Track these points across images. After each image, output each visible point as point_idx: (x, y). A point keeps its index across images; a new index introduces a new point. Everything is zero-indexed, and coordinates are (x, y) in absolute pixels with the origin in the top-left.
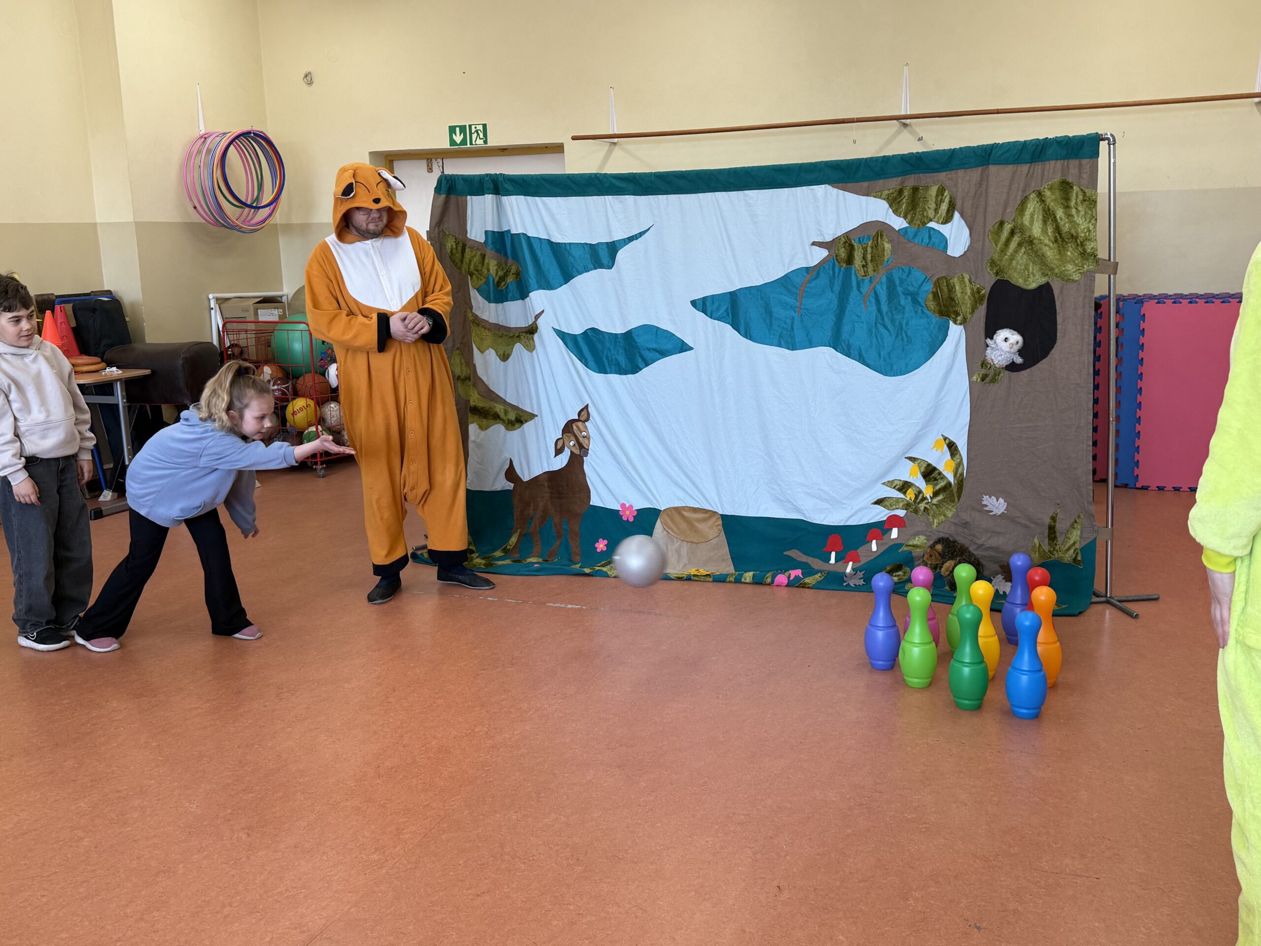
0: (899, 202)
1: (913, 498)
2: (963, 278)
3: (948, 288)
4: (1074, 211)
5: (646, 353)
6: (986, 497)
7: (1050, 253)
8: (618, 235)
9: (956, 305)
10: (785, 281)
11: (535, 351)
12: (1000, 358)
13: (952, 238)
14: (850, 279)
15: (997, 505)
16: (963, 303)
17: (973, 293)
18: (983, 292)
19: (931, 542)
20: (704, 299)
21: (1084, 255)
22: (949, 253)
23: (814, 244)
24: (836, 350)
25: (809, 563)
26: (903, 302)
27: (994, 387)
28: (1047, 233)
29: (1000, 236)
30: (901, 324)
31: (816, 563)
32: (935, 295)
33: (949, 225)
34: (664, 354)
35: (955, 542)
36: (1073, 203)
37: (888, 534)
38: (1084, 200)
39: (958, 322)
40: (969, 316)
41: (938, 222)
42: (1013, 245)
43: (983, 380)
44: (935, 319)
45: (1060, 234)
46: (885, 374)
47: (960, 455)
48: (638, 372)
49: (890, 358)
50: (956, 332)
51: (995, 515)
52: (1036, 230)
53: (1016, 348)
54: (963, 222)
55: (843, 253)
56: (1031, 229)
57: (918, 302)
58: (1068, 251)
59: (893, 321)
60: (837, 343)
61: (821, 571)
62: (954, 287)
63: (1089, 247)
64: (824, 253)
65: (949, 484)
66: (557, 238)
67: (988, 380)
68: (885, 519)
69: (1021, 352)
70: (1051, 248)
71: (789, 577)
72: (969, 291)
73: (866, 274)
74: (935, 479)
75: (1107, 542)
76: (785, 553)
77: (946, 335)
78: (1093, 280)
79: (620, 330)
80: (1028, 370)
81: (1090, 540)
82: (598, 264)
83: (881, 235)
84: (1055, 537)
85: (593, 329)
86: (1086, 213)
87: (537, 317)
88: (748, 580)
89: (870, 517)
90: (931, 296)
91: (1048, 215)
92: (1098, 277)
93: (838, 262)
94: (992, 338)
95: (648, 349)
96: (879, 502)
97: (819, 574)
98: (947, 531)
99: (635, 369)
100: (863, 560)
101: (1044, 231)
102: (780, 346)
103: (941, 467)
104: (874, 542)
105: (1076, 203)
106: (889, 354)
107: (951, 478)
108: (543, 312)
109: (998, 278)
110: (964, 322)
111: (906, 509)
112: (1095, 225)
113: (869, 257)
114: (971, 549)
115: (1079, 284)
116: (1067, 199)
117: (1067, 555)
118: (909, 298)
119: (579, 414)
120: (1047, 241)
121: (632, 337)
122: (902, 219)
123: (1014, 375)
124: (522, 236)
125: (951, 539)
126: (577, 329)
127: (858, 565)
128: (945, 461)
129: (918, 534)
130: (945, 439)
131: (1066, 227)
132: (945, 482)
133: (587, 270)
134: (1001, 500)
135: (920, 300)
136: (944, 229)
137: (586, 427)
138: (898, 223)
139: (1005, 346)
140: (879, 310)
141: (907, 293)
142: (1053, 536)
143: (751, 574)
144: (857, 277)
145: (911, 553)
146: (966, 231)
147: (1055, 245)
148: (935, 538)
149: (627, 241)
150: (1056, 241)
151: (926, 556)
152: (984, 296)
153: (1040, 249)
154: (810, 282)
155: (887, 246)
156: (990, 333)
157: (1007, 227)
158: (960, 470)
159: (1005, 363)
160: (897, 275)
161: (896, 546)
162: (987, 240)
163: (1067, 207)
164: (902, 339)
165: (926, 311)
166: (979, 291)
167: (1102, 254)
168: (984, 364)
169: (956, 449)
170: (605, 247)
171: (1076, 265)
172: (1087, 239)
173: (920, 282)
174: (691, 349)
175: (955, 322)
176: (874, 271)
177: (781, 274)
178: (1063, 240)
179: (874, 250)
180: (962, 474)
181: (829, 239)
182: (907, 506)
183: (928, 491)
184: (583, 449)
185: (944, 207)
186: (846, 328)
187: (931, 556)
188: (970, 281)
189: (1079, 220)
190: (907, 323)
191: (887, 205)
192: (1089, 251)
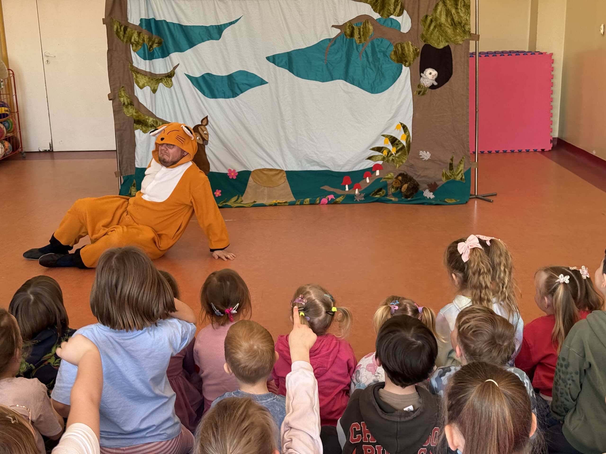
0: (376, 5)
1: (386, 154)
2: (409, 43)
3: (401, 49)
4: (460, 10)
5: (241, 86)
6: (421, 152)
7: (450, 31)
8: (223, 22)
9: (406, 57)
10: (319, 46)
11: (172, 87)
12: (427, 83)
13: (403, 23)
14: (353, 45)
15: (426, 155)
16: (409, 56)
17: (413, 51)
18: (418, 50)
19: (396, 176)
20: (274, 56)
21: (464, 32)
22: (402, 31)
23: (333, 26)
24: (346, 81)
25: (335, 191)
26: (379, 56)
27: (424, 97)
28: (448, 21)
29: (426, 23)
30: (378, 68)
31: (338, 191)
32: (395, 52)
33: (401, 17)
34: (251, 86)
35: (407, 175)
36: (459, 7)
37: (374, 174)
38: (464, 5)
39: (407, 65)
40: (412, 62)
41: (395, 16)
42: (432, 27)
43: (419, 94)
44: (395, 64)
45: (454, 21)
46: (372, 92)
47: (409, 132)
48: (236, 96)
49: (374, 84)
50: (406, 71)
51: (425, 160)
52: (443, 19)
53: (435, 77)
54: (408, 16)
55: (348, 31)
56: (440, 19)
57: (386, 56)
58: (457, 29)
59: (375, 66)
60: (346, 78)
61: (343, 195)
62: (404, 48)
63: (467, 28)
64: (338, 31)
65: (404, 146)
66: (185, 23)
67: (421, 93)
68: (372, 166)
69: (436, 80)
70: (449, 28)
71: (328, 199)
72: (411, 50)
73: (360, 42)
74: (397, 144)
75: (475, 169)
76: (321, 188)
77: (401, 72)
78: (469, 44)
79: (224, 73)
80: (440, 88)
81: (467, 169)
82: (211, 38)
83: (368, 22)
84: (453, 169)
85: (208, 74)
86: (465, 11)
87: (175, 68)
88: (307, 203)
89: (365, 166)
90: (393, 53)
91: (448, 13)
92: (471, 42)
93: (346, 36)
94: (423, 73)
95: (243, 84)
96: (370, 158)
97: (342, 196)
98: (404, 169)
99: (235, 95)
100: (363, 188)
101: (447, 20)
102: (316, 80)
103: (399, 138)
104: (368, 178)
105: (461, 7)
106: (373, 82)
107: (404, 143)
108: (178, 64)
109: (425, 43)
110: (409, 65)
111: (383, 160)
112: (469, 17)
113: (362, 33)
114: (414, 178)
115: (462, 46)
116: (457, 5)
117: (458, 177)
118: (382, 54)
119: (202, 121)
120: (448, 25)
121: (233, 77)
122: (378, 14)
123: (433, 90)
124: (164, 22)
125: (405, 174)
126: (197, 75)
127: (361, 190)
128: (402, 134)
129: (389, 172)
130: (401, 124)
131: (456, 19)
132: (402, 145)
133: (203, 41)
134: (428, 153)
135: (387, 55)
136: (399, 19)
137: (206, 129)
138: (376, 16)
139: (430, 77)
140: (368, 60)
141: (381, 51)
142: (451, 168)
143: (308, 199)
144: (356, 44)
145: (386, 182)
146: (410, 20)
147: (452, 27)
148: (397, 174)
149: (229, 24)
150: (452, 25)
151: (393, 183)
152: (419, 52)
153: (445, 29)
154: (331, 46)
155: (371, 27)
156: (422, 70)
157: (429, 18)
158: (409, 139)
159: (429, 85)
160: (376, 42)
161: (379, 179)
162: (420, 25)
163: (457, 9)
164: (380, 75)
165: (391, 60)
166: (416, 50)
167: (473, 31)
168: (419, 86)
169: (407, 128)
170: (215, 27)
171: (461, 37)
172: (466, 24)
173: (387, 46)
174: (267, 83)
175: (405, 66)
176: (365, 40)
177: (316, 42)
178: (455, 25)
179: (364, 30)
180: (410, 141)
181: (341, 24)
182: (383, 159)
183: (393, 150)
184: (205, 141)
185: (399, 7)
186: (351, 70)
187: (396, 183)
188: (412, 45)
189: (462, 15)
190: (381, 66)
191: (371, 7)
192: (467, 29)
